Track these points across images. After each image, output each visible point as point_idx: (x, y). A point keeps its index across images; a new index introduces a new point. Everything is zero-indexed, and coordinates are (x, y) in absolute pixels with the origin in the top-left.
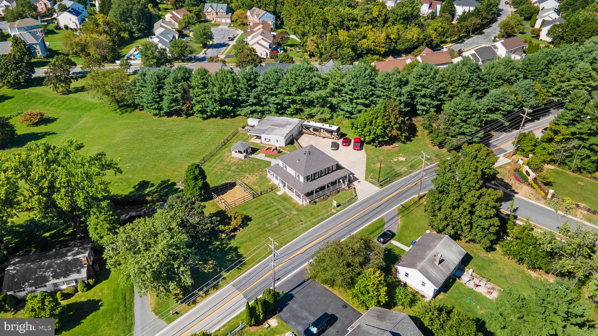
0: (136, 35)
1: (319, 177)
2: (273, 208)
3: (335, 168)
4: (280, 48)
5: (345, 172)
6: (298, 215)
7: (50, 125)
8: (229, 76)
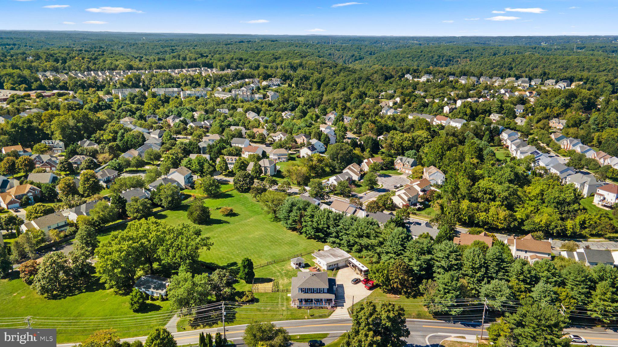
0: (337, 171)
1: (311, 293)
2: (276, 301)
3: (326, 291)
4: (427, 203)
5: (332, 297)
6: (284, 310)
7: (233, 218)
8: (326, 214)
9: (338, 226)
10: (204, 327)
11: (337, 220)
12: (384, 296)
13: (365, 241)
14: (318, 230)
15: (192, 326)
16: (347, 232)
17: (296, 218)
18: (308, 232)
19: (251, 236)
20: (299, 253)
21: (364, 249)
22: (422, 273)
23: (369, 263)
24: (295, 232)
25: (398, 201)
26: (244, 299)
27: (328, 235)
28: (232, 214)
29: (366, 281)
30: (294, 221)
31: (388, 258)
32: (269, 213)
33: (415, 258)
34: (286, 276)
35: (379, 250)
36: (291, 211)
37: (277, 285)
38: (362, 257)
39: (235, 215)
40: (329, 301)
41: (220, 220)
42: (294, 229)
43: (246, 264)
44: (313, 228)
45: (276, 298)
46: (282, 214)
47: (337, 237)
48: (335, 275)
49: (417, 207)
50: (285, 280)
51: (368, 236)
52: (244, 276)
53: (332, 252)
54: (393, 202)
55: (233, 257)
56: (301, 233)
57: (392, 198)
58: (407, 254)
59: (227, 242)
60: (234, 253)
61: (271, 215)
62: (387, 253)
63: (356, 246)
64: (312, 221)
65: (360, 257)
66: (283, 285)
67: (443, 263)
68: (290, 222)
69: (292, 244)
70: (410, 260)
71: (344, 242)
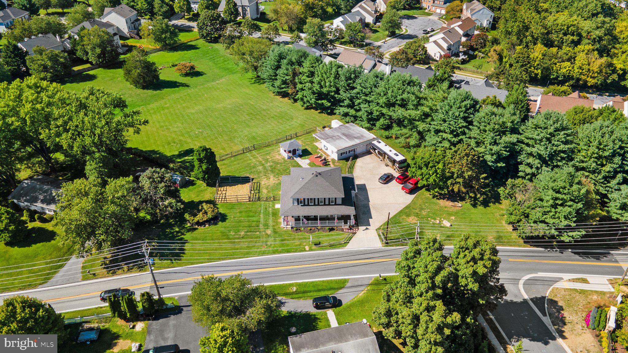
0: (343, 11)
1: (315, 205)
2: (255, 219)
3: (339, 201)
4: (471, 52)
5: (350, 211)
6: (269, 236)
7: (195, 78)
8: (334, 70)
9: (353, 88)
10: (129, 270)
11: (350, 79)
12: (436, 204)
13: (399, 113)
14: (320, 96)
15: (107, 268)
16: (368, 98)
17: (287, 77)
18: (305, 99)
19: (220, 106)
20: (293, 132)
21: (394, 125)
22: (499, 165)
23: (403, 147)
24: (286, 99)
25: (433, 50)
26: (200, 217)
27: (336, 103)
28: (193, 73)
29: (403, 179)
30: (284, 82)
31: (439, 139)
32: (246, 70)
33: (488, 141)
34: (272, 171)
35: (421, 126)
36: (278, 67)
37: (257, 189)
38: (391, 137)
39: (198, 74)
40: (345, 218)
41: (176, 82)
42: (284, 95)
43: (202, 155)
44: (314, 93)
45: (256, 212)
46: (265, 73)
47: (351, 106)
48: (352, 168)
49: (460, 58)
50: (271, 179)
51: (404, 105)
52: (200, 176)
53: (344, 131)
55: (189, 140)
56: (295, 101)
58: (474, 132)
59: (183, 116)
60: (192, 134)
61: (251, 74)
62: (437, 132)
63: (382, 120)
64: (312, 82)
65: (387, 138)
66: (267, 188)
67: (540, 149)
68: (278, 83)
69: (283, 117)
70: (478, 144)
71: (362, 114)
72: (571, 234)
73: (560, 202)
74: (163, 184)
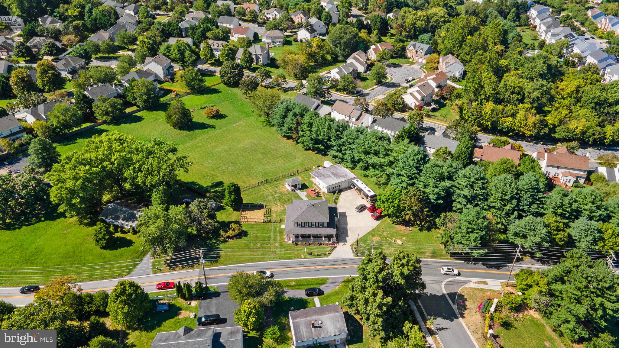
1: (309, 227)
2: (267, 235)
3: (326, 225)
4: (442, 101)
5: (333, 231)
6: (277, 247)
7: (219, 120)
8: (327, 123)
9: (341, 138)
10: (183, 267)
11: (339, 131)
12: (394, 228)
13: (373, 159)
14: (317, 141)
15: (169, 266)
16: (351, 147)
17: (292, 126)
18: (305, 144)
19: (240, 145)
20: (295, 170)
21: (370, 167)
22: (439, 202)
23: (376, 184)
24: (291, 140)
25: (409, 100)
26: (230, 233)
27: (329, 147)
28: (218, 116)
29: (373, 209)
30: (290, 129)
31: (399, 181)
32: (260, 116)
33: (432, 184)
34: (280, 201)
35: (389, 170)
36: (285, 117)
37: (269, 213)
38: (368, 176)
39: (222, 117)
40: (329, 237)
41: (204, 124)
42: (289, 138)
43: (231, 189)
44: (312, 139)
45: (268, 231)
46: (276, 118)
47: (340, 151)
48: (337, 199)
49: (431, 108)
50: (279, 207)
51: (376, 154)
52: (229, 203)
53: (333, 170)
54: (404, 101)
55: (218, 175)
56: (298, 143)
57: (403, 97)
58: (423, 178)
59: (212, 154)
60: (220, 169)
61: (263, 118)
62: (399, 175)
63: (361, 163)
64: (311, 131)
65: (365, 176)
66: (276, 213)
67: (466, 192)
68: (285, 129)
69: (288, 156)
70: (426, 186)
71: (348, 157)
72: (478, 251)
73: (470, 230)
74: (206, 210)
